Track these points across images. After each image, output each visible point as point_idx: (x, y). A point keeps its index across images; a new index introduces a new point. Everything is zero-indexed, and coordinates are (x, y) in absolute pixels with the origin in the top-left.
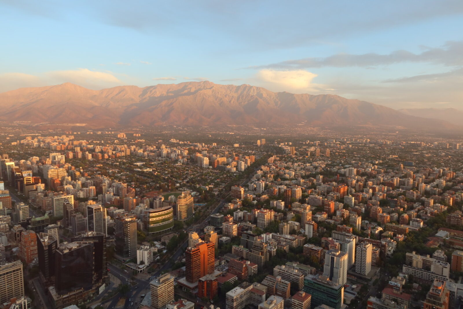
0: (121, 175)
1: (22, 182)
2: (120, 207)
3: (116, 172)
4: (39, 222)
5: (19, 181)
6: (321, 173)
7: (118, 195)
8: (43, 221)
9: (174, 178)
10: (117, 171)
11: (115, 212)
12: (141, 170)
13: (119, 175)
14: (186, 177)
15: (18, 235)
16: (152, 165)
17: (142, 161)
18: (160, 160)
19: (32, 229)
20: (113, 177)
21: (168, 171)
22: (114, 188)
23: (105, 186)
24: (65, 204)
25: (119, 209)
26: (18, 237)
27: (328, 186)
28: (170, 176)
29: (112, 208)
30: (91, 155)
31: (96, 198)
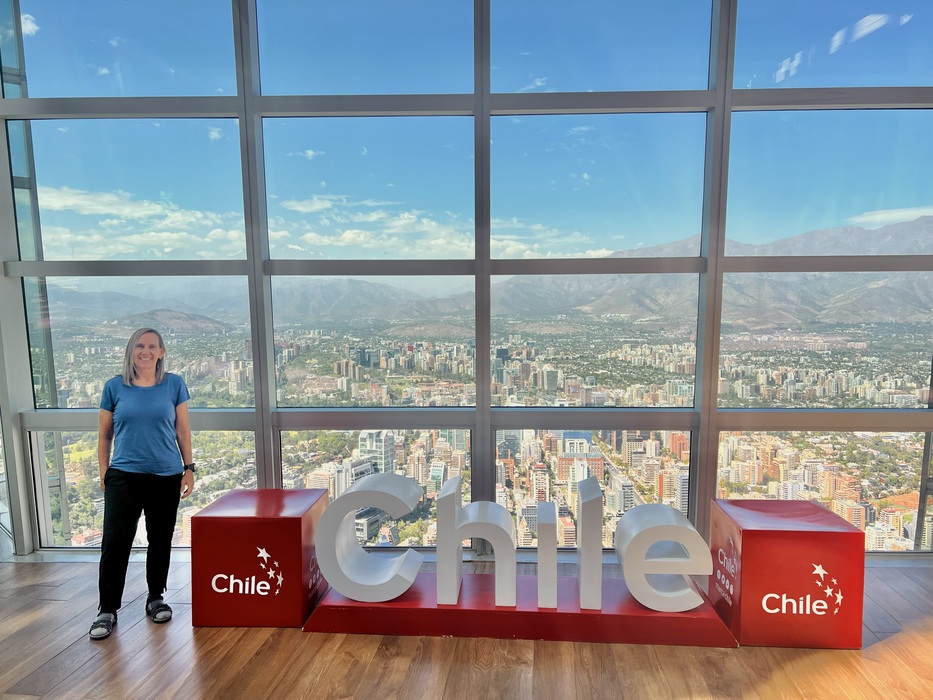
0: (822, 442)
23: (784, 462)
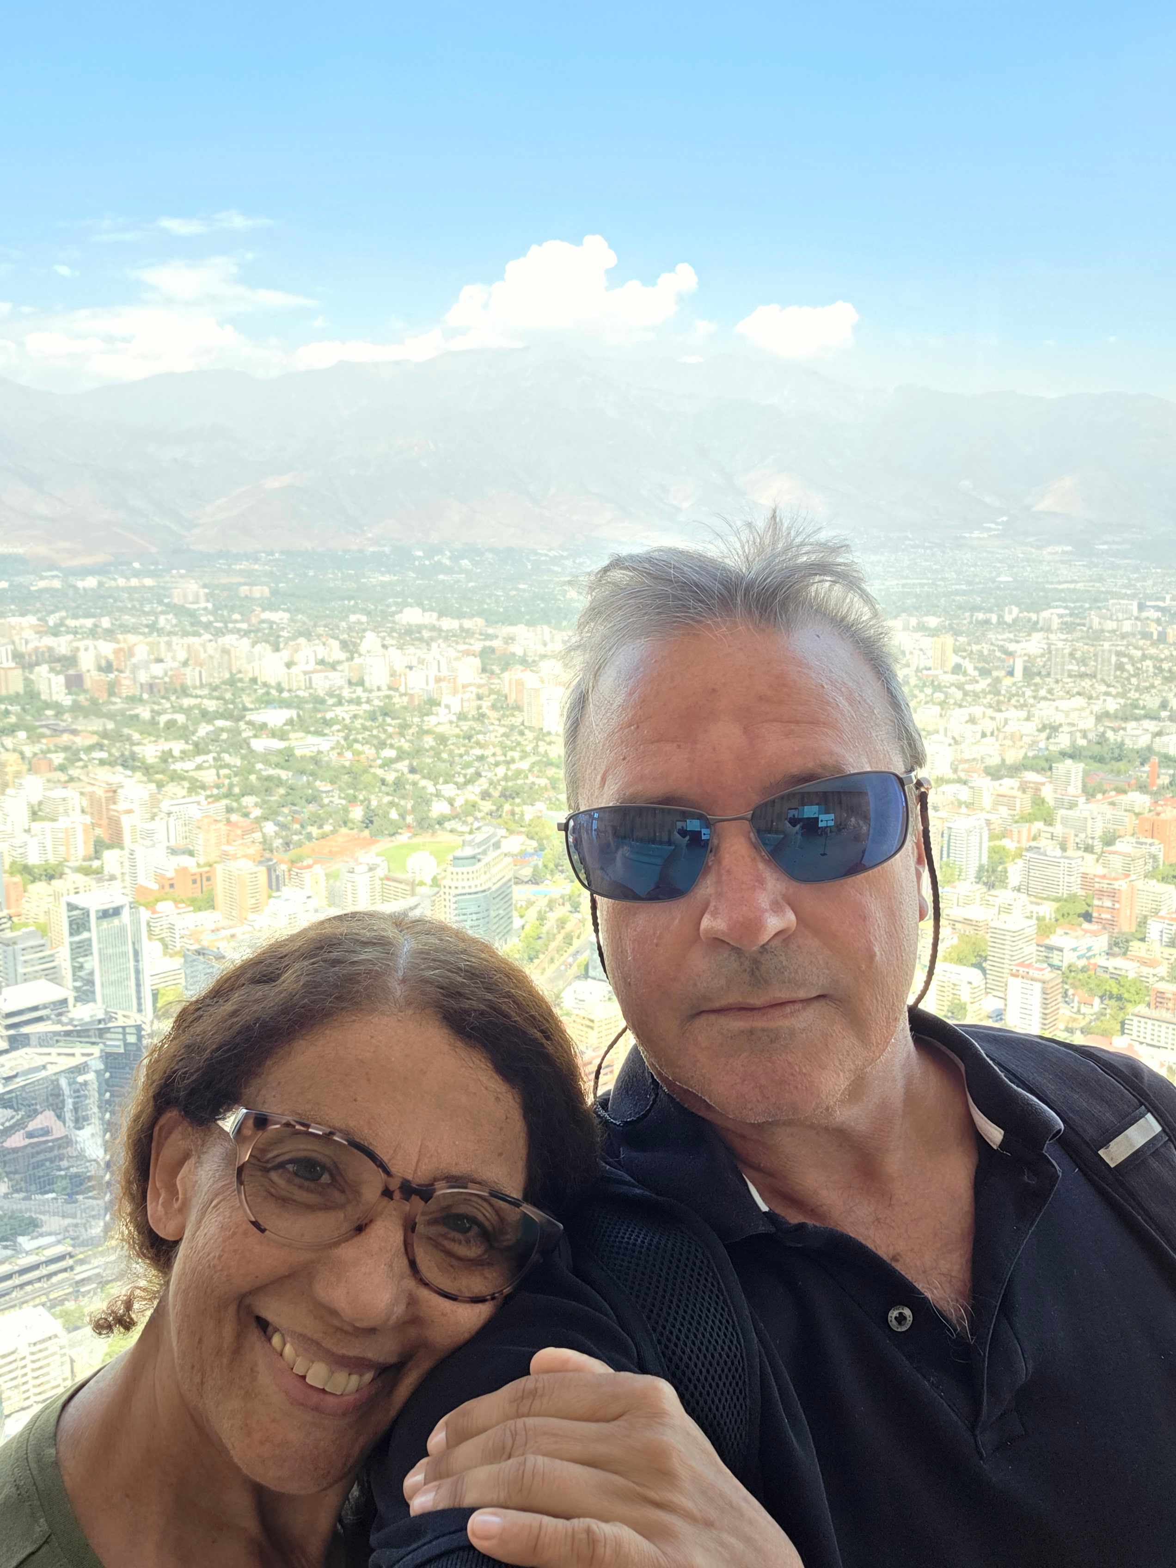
2: (201, 902)
6: (1074, 754)
9: (424, 777)
10: (177, 747)
11: (179, 924)
12: (281, 745)
13: (189, 765)
14: (478, 775)
17: (286, 704)
18: (358, 702)
20: (162, 773)
25: (197, 910)
27: (1109, 811)
28: (406, 770)
29: (165, 906)
30: (61, 679)
31: (96, 864)
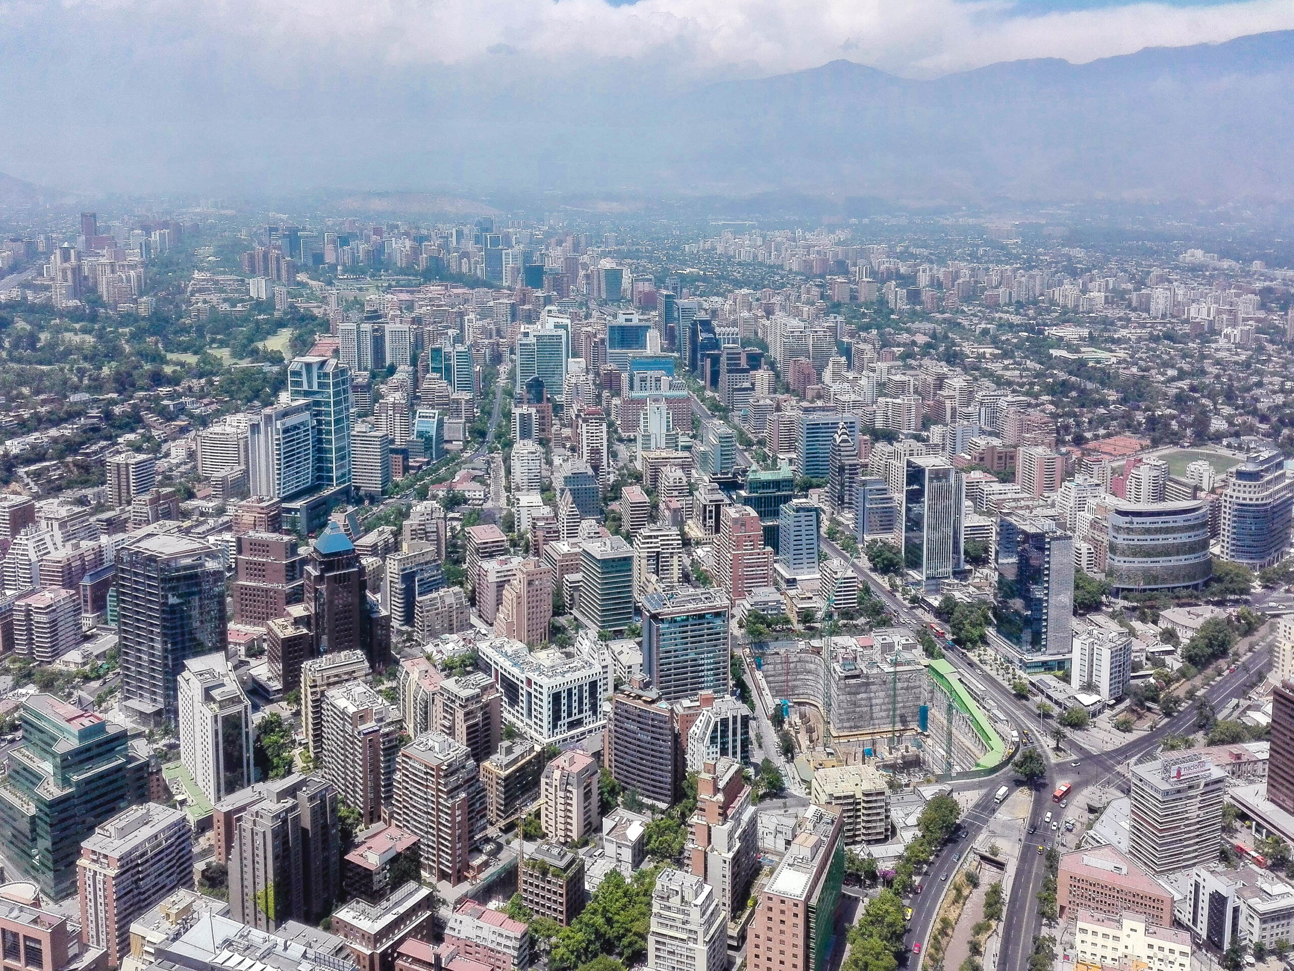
1: (715, 360)
2: (1007, 477)
3: (988, 356)
4: (766, 484)
5: (709, 356)
7: (997, 435)
8: (777, 484)
9: (1203, 396)
10: (989, 350)
11: (986, 488)
12: (1074, 356)
13: (998, 366)
15: (711, 511)
16: (1117, 342)
17: (1079, 323)
19: (747, 501)
20: (975, 369)
21: (1180, 370)
22: (983, 409)
23: (951, 397)
24: (838, 440)
25: (1003, 481)
26: (711, 518)
28: (1187, 388)
29: (976, 475)
30: (904, 292)
31: (924, 434)
